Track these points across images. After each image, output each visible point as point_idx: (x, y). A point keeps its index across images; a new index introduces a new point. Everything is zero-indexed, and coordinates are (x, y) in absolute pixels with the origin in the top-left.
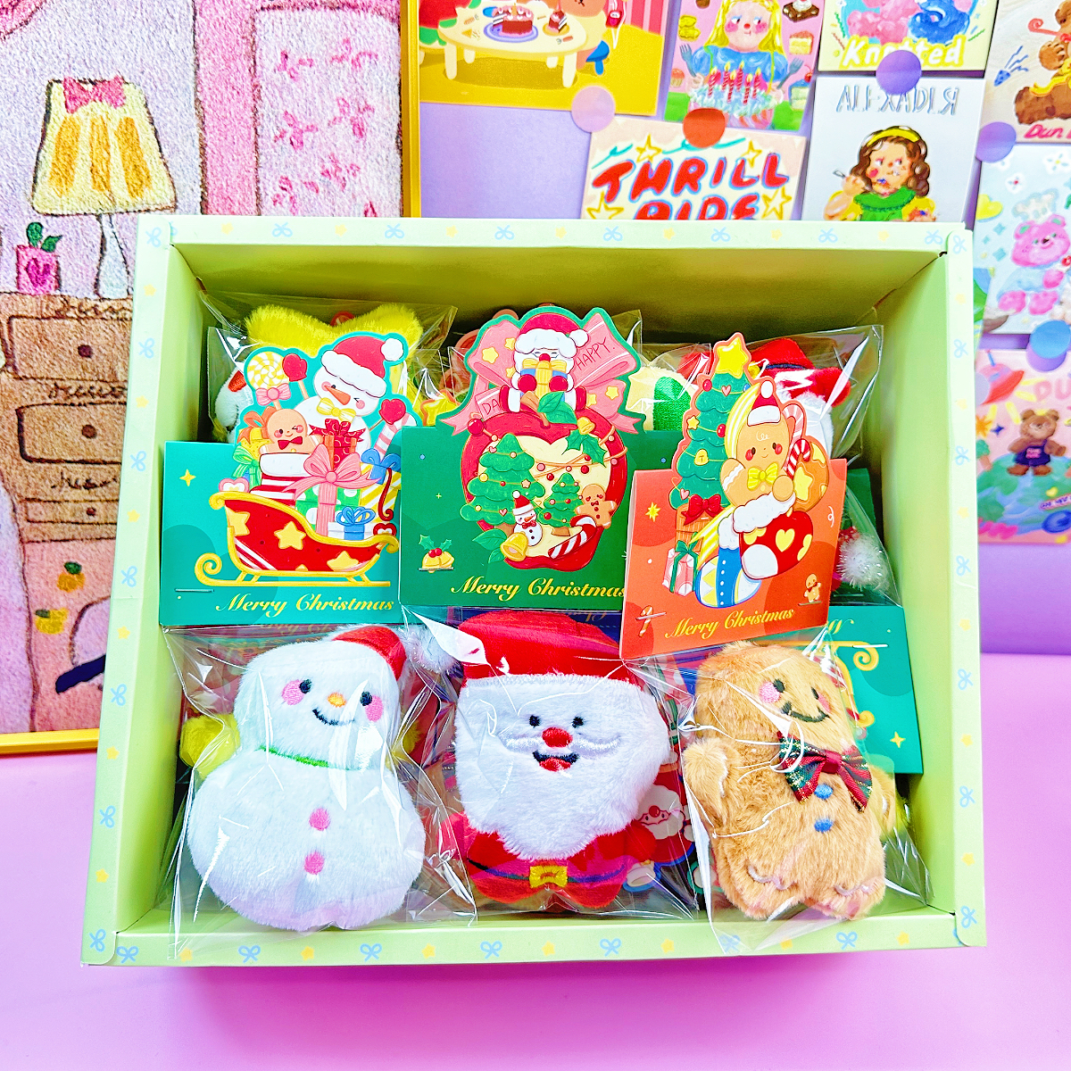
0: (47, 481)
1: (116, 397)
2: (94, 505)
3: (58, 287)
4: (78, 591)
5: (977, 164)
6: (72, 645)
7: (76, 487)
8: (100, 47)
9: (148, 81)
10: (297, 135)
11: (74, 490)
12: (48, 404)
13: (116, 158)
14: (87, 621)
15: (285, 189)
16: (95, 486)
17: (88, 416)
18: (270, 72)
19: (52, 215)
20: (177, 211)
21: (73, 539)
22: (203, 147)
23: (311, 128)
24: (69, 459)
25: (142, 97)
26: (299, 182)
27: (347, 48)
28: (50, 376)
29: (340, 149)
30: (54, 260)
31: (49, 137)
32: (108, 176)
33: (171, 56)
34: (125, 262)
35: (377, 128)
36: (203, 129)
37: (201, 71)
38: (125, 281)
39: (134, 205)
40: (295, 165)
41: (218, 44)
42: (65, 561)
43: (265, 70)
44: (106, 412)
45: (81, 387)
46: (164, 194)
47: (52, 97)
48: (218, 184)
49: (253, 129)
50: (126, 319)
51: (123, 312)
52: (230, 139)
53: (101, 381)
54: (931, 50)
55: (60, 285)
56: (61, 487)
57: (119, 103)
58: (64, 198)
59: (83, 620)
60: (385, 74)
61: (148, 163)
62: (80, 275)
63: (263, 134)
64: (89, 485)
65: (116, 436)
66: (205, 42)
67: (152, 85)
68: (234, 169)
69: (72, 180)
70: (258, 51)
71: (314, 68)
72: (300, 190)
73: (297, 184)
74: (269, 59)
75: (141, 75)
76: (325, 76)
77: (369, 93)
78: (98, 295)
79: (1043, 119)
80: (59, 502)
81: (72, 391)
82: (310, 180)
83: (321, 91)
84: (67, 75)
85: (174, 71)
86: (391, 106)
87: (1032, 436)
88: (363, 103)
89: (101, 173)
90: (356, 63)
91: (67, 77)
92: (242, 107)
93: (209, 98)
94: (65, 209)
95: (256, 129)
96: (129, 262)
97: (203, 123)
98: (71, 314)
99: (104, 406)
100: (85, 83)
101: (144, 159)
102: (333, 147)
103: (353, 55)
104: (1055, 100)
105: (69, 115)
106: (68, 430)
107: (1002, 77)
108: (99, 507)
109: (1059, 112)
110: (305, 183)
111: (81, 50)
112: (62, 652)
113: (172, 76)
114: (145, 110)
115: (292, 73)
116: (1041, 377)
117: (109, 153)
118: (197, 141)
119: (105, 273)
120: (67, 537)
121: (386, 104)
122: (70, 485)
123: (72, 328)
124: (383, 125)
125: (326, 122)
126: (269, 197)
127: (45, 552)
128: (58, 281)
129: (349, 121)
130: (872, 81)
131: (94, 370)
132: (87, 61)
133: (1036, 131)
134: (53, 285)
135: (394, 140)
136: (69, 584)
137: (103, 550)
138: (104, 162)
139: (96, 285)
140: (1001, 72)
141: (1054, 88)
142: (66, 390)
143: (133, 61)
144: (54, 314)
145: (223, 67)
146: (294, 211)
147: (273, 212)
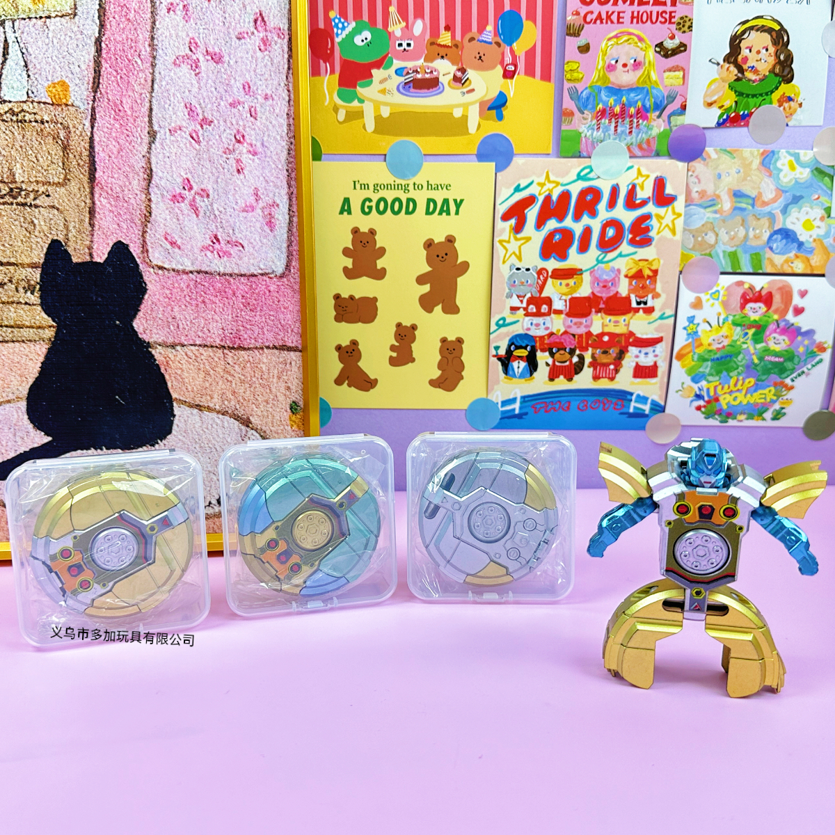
1: (15, 198)
20: (77, 17)
34: (26, 66)
38: (25, 84)
39: (36, 12)
44: (3, 213)
46: (63, 2)
50: (25, 121)
51: (23, 114)
53: (1, 181)
65: (13, 237)
96: (30, 67)
99: (2, 207)
119: (7, 76)
126: (163, 5)
146: (187, 18)
147: (167, 19)
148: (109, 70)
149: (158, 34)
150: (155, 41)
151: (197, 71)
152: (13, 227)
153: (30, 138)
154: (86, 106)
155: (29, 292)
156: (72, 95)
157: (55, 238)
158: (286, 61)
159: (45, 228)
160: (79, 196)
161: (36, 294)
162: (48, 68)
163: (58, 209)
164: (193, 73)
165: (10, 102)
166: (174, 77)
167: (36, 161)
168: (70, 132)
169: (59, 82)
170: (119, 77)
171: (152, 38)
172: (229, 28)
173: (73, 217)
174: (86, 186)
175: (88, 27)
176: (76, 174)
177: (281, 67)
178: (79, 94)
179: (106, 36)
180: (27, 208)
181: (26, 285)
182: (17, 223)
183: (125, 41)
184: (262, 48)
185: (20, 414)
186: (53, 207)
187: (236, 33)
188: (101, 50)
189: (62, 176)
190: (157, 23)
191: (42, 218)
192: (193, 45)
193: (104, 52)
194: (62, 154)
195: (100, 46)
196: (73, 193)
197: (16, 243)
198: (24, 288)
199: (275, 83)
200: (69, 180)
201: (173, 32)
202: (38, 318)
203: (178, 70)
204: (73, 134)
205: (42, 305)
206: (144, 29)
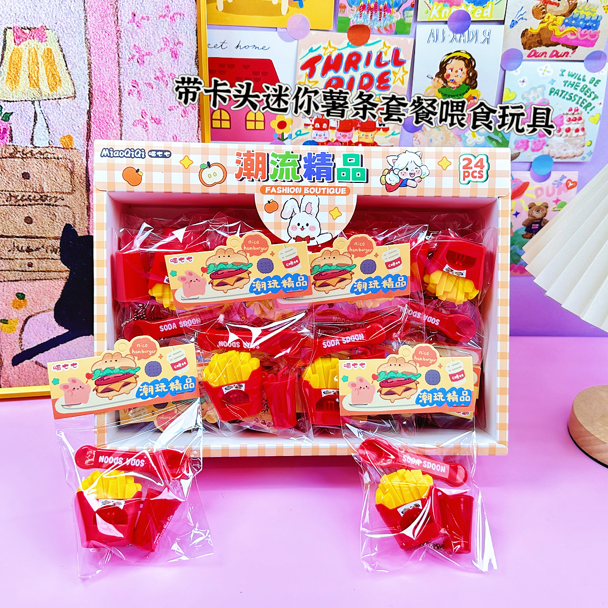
0: (6, 248)
1: (43, 201)
2: (31, 261)
3: (11, 140)
4: (23, 309)
5: (503, 72)
6: (21, 339)
7: (22, 251)
8: (33, 9)
9: (59, 28)
10: (141, 57)
11: (21, 253)
12: (6, 205)
13: (42, 70)
14: (29, 326)
15: (135, 87)
16: (33, 251)
17: (28, 212)
18: (126, 24)
19: (8, 101)
20: (76, 98)
21: (21, 280)
22: (89, 64)
23: (148, 54)
24: (18, 235)
25: (56, 36)
26: (142, 83)
27: (167, 11)
28: (7, 190)
29: (165, 65)
30: (9, 126)
31: (5, 59)
32: (38, 80)
33: (72, 14)
34: (48, 127)
35: (184, 54)
36: (90, 54)
37: (88, 23)
38: (48, 137)
39: (52, 96)
40: (140, 74)
41: (98, 8)
42: (16, 292)
43: (123, 22)
44: (37, 210)
45: (24, 196)
46: (68, 89)
47: (6, 37)
48: (98, 84)
49: (117, 54)
50: (48, 158)
51: (47, 154)
52: (104, 59)
53: (35, 192)
54: (476, 10)
55: (12, 140)
56: (14, 251)
57: (44, 40)
58: (14, 91)
59: (27, 325)
60: (188, 25)
61: (60, 73)
62: (23, 134)
63: (122, 57)
64: (29, 250)
65: (43, 222)
66: (90, 7)
67: (61, 30)
68: (107, 76)
69: (18, 82)
70: (119, 12)
71: (150, 21)
72: (143, 87)
73: (141, 84)
74: (125, 16)
75: (55, 25)
76: (156, 26)
77: (180, 35)
78: (33, 145)
79: (536, 47)
80: (13, 259)
81: (19, 198)
82: (148, 82)
83: (154, 34)
84: (15, 25)
85: (73, 22)
86: (192, 42)
87: (535, 217)
88: (177, 40)
89: (34, 78)
90: (172, 18)
91: (15, 26)
92: (110, 42)
93: (93, 37)
94: (14, 97)
95: (118, 54)
96: (50, 127)
97: (90, 51)
98: (18, 155)
99: (36, 206)
100: (25, 29)
101: (57, 70)
102: (160, 64)
103: (171, 14)
104: (542, 36)
105: (16, 47)
106: (17, 219)
107: (514, 24)
108: (34, 262)
109: (544, 43)
110: (146, 83)
111: (22, 11)
112: (15, 343)
113: (72, 25)
114: (58, 44)
115: (138, 24)
116: (538, 185)
117: (38, 67)
118: (86, 61)
119: (36, 133)
120: (17, 279)
121: (189, 41)
122: (18, 250)
123: (19, 163)
124: (188, 52)
125: (156, 51)
126: (126, 91)
127: (5, 287)
128: (11, 137)
129: (169, 50)
130: (446, 27)
131: (31, 186)
132: (26, 17)
133: (533, 53)
134: (8, 139)
135: (194, 60)
136: (19, 305)
137: (37, 286)
138: (36, 72)
139: (32, 139)
140: (513, 21)
141: (541, 29)
142: (16, 197)
143: (51, 17)
144: (9, 155)
145: (100, 21)
146: (140, 99)
147: (128, 99)
148: (96, 128)
149: (123, 108)
150: (122, 112)
151: (147, 129)
152: (43, 217)
153: (51, 168)
154: (83, 149)
155: (54, 253)
156: (75, 143)
157: (68, 223)
158: (197, 123)
159: (62, 218)
160: (81, 199)
161: (57, 253)
162: (60, 128)
163: (69, 207)
164: (144, 130)
165: (39, 147)
166: (134, 132)
167: (55, 181)
168: (74, 164)
169: (67, 137)
170: (101, 133)
171: (120, 110)
172: (164, 104)
173: (77, 210)
174: (85, 194)
175: (82, 104)
176: (79, 187)
177: (194, 126)
178: (79, 142)
179: (93, 109)
180: (51, 207)
181: (52, 249)
182: (45, 215)
183: (104, 112)
184: (183, 115)
185: (51, 318)
186: (66, 206)
187: (168, 107)
188: (90, 117)
189: (71, 189)
190: (123, 101)
191: (59, 211)
192: (144, 114)
193: (92, 118)
194: (70, 176)
195: (90, 115)
196: (77, 198)
197: (45, 226)
198: (51, 250)
199: (191, 135)
200: (75, 191)
201: (132, 106)
202: (59, 266)
203: (135, 128)
204: (76, 165)
205: (61, 259)
206: (115, 105)
